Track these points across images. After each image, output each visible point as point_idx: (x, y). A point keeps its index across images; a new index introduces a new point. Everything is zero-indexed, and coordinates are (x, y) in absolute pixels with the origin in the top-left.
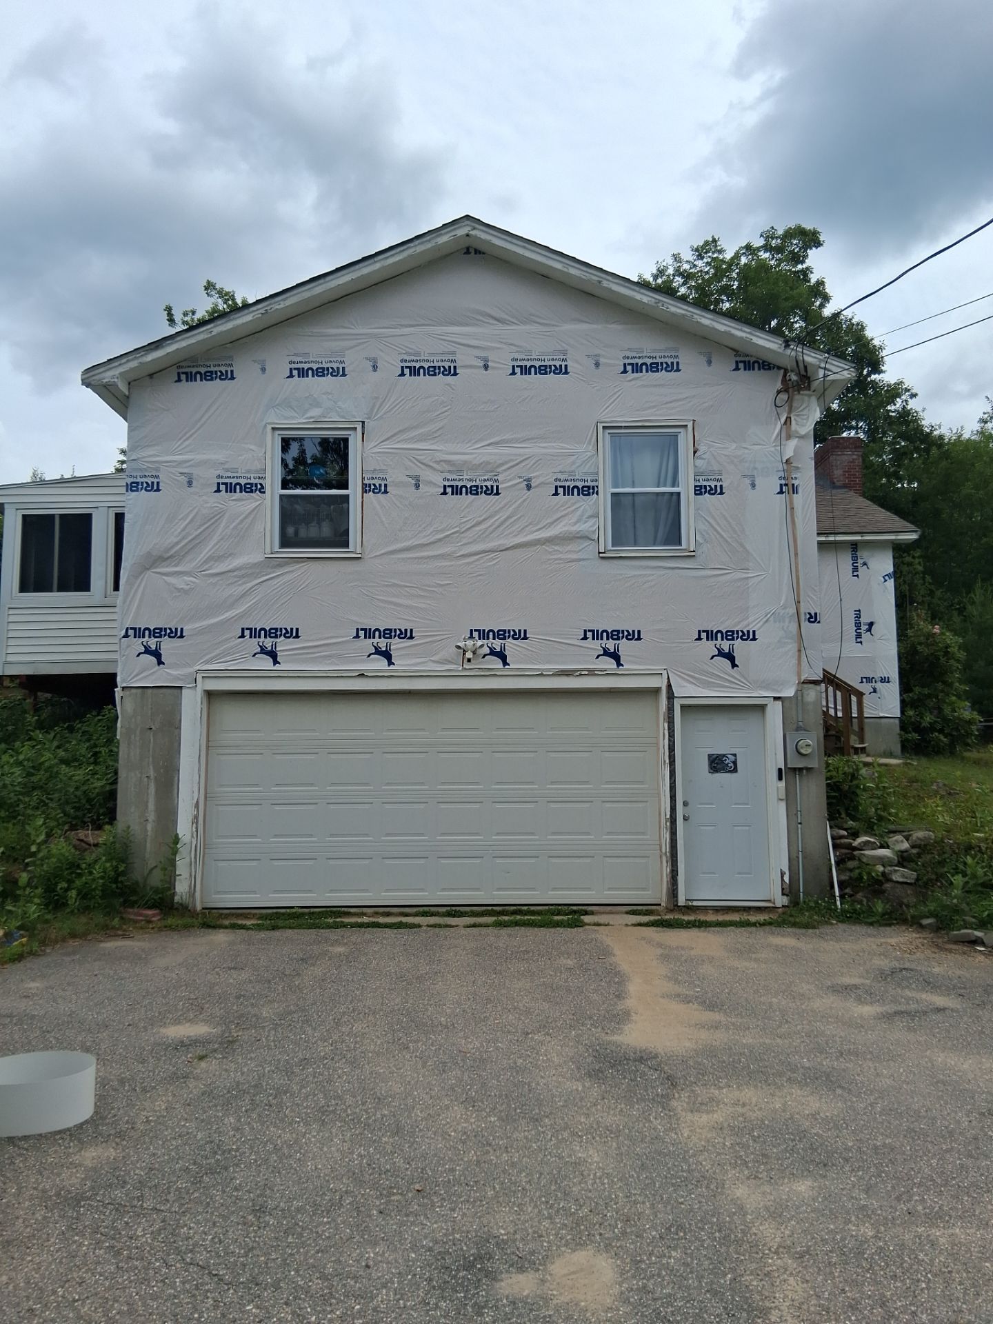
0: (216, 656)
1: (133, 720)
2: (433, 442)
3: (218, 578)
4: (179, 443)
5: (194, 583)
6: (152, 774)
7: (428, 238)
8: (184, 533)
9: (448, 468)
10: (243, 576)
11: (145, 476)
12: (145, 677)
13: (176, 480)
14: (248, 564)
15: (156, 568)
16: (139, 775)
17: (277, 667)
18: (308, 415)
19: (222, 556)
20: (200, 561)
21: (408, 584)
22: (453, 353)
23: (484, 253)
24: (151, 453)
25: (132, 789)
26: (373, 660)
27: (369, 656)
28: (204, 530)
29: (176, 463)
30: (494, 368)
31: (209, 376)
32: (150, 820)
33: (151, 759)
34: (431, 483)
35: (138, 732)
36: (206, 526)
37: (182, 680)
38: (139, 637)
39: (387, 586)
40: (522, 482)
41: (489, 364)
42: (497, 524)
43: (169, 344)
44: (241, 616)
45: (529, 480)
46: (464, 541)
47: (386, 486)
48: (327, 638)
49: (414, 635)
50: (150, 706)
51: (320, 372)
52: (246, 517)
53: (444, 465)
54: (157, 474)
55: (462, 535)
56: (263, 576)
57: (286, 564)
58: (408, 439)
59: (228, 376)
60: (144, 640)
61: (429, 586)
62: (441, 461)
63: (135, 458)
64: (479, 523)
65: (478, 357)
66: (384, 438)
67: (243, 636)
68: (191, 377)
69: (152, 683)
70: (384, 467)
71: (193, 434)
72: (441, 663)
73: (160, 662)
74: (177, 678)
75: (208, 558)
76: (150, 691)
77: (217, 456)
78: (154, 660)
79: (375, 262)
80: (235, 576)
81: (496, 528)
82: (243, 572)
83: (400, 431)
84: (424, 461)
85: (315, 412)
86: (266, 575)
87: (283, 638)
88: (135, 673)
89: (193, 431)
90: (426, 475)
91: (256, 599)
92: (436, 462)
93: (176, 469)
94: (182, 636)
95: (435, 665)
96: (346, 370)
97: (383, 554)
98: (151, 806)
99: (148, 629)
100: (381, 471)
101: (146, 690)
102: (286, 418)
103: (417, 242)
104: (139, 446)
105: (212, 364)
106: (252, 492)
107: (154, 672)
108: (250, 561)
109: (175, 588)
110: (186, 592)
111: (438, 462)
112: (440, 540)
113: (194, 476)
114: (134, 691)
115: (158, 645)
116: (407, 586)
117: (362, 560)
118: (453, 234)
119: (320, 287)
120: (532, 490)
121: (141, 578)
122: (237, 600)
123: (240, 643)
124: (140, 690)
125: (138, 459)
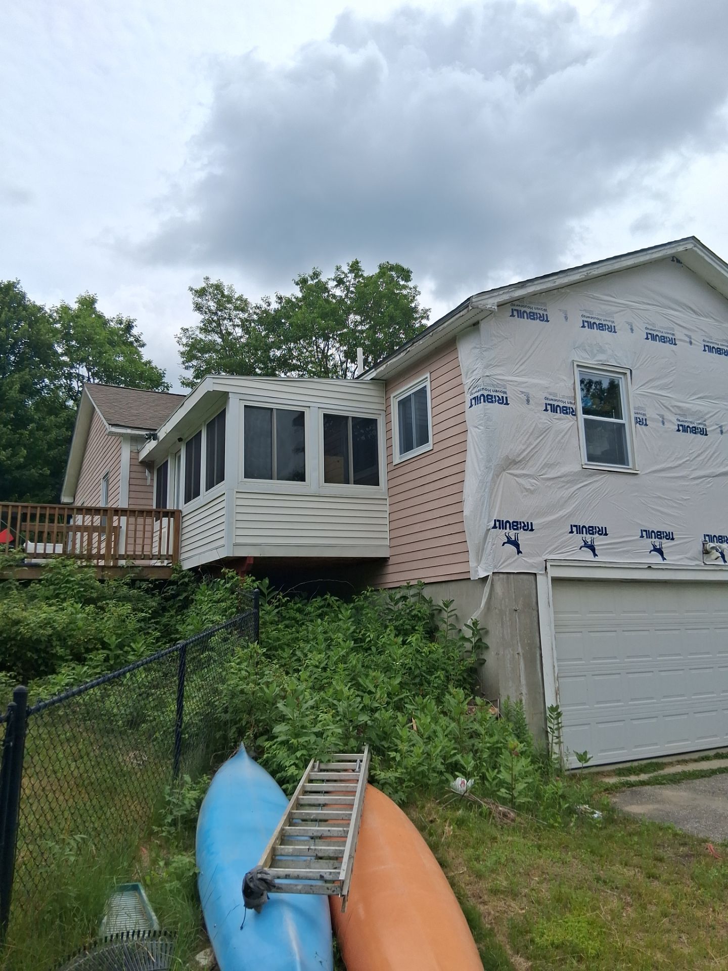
0: (556, 548)
1: (503, 602)
2: (669, 391)
3: (551, 482)
4: (518, 366)
5: (536, 485)
6: (520, 650)
7: (674, 245)
8: (528, 442)
9: (679, 412)
10: (568, 482)
11: (496, 391)
12: (510, 564)
13: (518, 396)
14: (571, 472)
15: (510, 469)
16: (512, 652)
17: (596, 559)
18: (596, 358)
19: (553, 464)
20: (539, 467)
21: (666, 497)
22: (673, 329)
23: (681, 263)
24: (499, 372)
25: (508, 665)
26: (653, 555)
27: (650, 552)
28: (540, 441)
29: (515, 384)
30: (695, 344)
31: (532, 316)
32: (524, 693)
33: (518, 637)
34: (670, 421)
35: (507, 613)
36: (541, 438)
37: (535, 567)
38: (503, 529)
39: (654, 497)
40: (717, 428)
41: (692, 341)
42: (709, 456)
43: (530, 286)
44: (570, 515)
45: (721, 427)
46: (693, 468)
47: (646, 419)
48: (625, 537)
49: (674, 537)
50: (513, 590)
51: (601, 327)
52: (566, 433)
53: (677, 410)
54: (505, 390)
55: (691, 463)
56: (581, 482)
57: (594, 474)
58: (655, 387)
59: (544, 319)
60: (506, 531)
61: (678, 500)
62: (675, 406)
63: (488, 375)
64: (699, 455)
65: (686, 335)
66: (642, 383)
67: (572, 532)
68: (521, 315)
69: (515, 570)
70: (643, 406)
71: (525, 361)
72: (691, 559)
73: (519, 552)
74: (532, 566)
75: (544, 464)
76: (512, 576)
77: (543, 382)
78: (514, 549)
79: (647, 254)
80: (563, 482)
81: (709, 460)
82: (569, 478)
83: (651, 380)
84: (666, 405)
85: (602, 357)
86: (582, 482)
87: (597, 535)
88: (502, 561)
89: (525, 359)
90: (669, 416)
91: (577, 503)
92: (671, 406)
93: (518, 388)
94: (532, 530)
95: (689, 561)
96: (616, 328)
97: (650, 473)
98: (523, 681)
99: (508, 522)
100: (642, 408)
101: (509, 575)
102: (584, 358)
103: (669, 246)
104: (491, 365)
105: (533, 306)
106: (567, 413)
107: (516, 560)
108: (572, 470)
109: (525, 488)
110: (532, 492)
111: (673, 407)
112: (680, 465)
113: (530, 396)
114: (501, 576)
115: (516, 535)
116: (665, 499)
117: (637, 476)
118: (685, 246)
119: (617, 264)
120: (724, 435)
121: (500, 477)
122: (566, 502)
123: (571, 538)
124: (505, 576)
125: (491, 375)
